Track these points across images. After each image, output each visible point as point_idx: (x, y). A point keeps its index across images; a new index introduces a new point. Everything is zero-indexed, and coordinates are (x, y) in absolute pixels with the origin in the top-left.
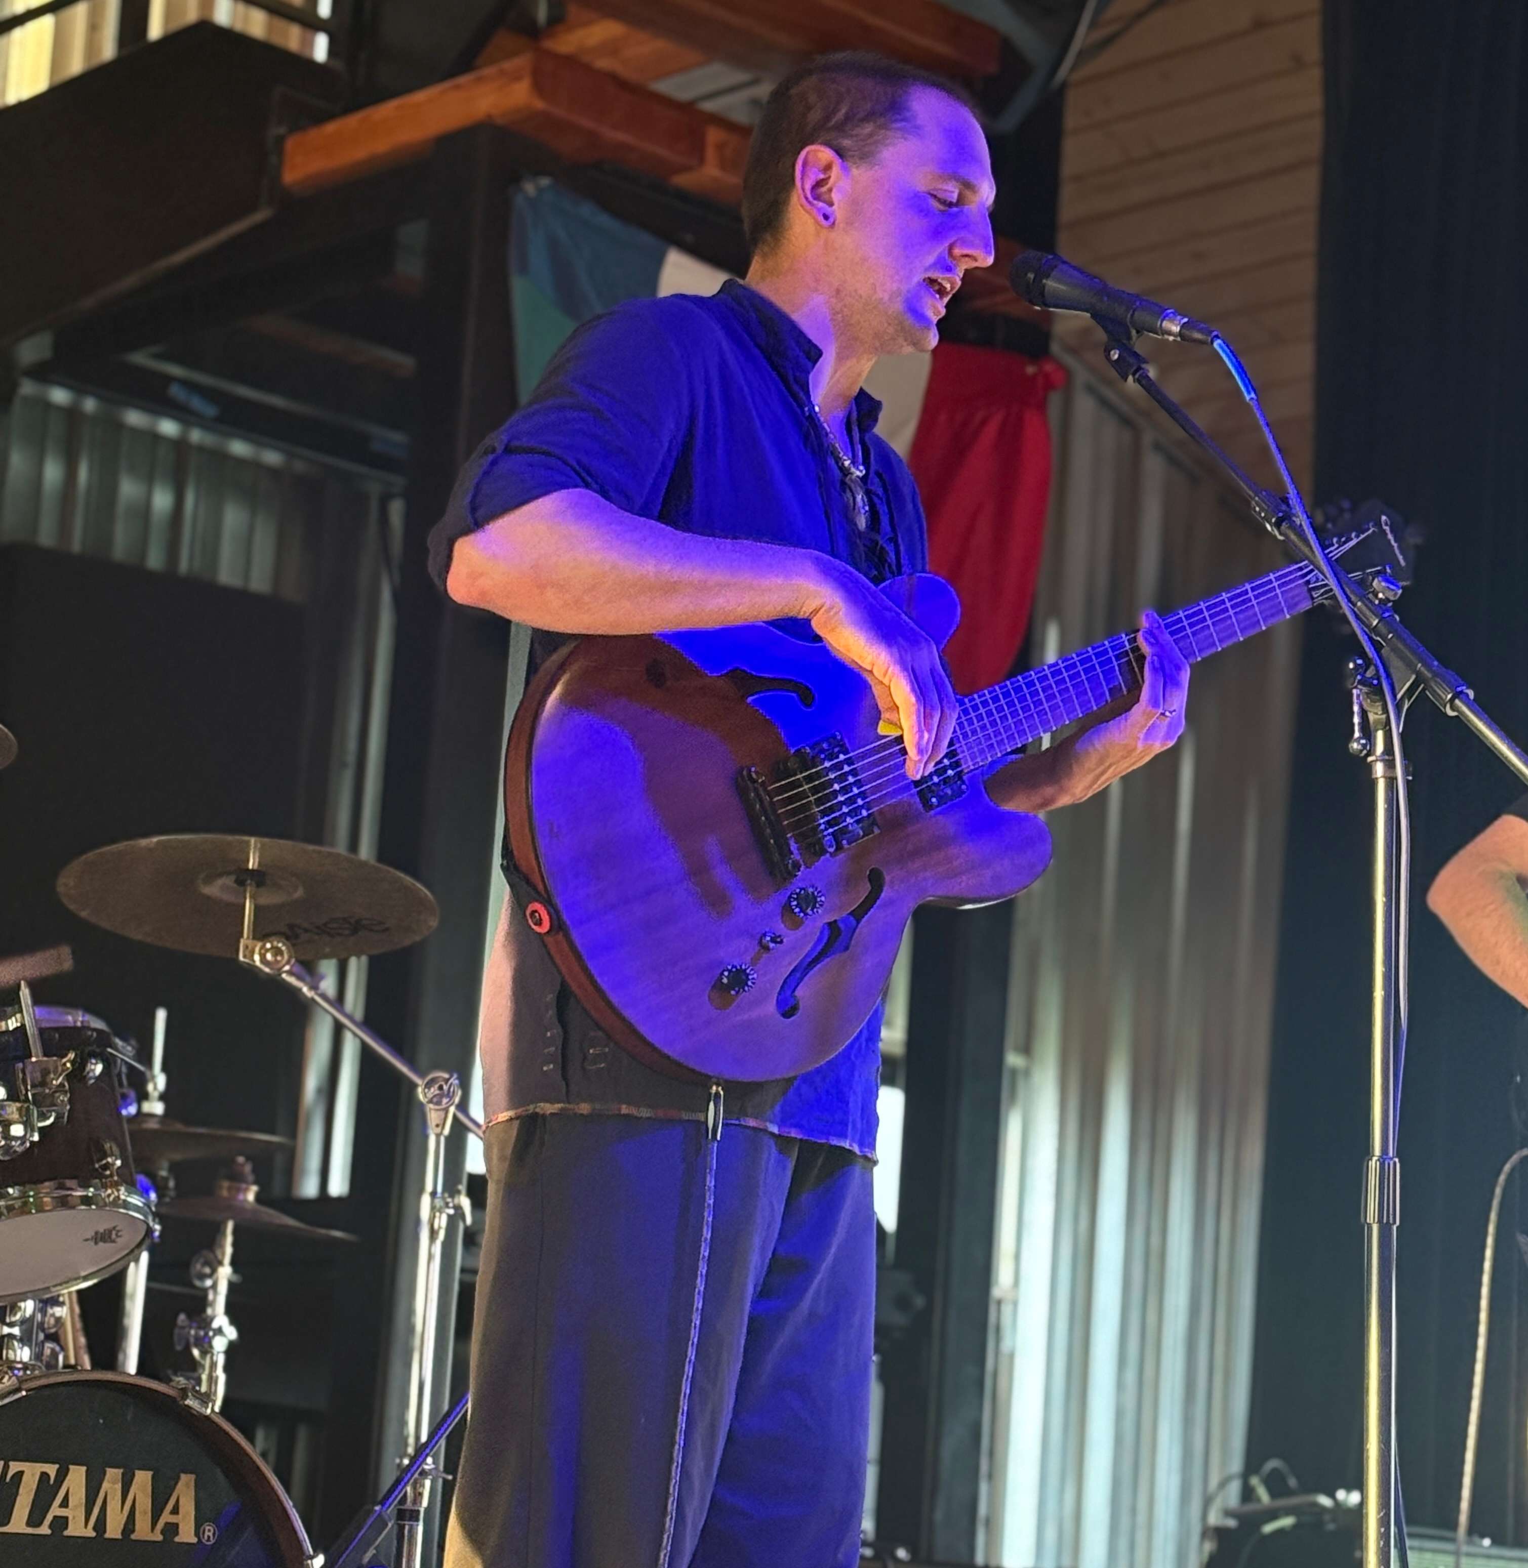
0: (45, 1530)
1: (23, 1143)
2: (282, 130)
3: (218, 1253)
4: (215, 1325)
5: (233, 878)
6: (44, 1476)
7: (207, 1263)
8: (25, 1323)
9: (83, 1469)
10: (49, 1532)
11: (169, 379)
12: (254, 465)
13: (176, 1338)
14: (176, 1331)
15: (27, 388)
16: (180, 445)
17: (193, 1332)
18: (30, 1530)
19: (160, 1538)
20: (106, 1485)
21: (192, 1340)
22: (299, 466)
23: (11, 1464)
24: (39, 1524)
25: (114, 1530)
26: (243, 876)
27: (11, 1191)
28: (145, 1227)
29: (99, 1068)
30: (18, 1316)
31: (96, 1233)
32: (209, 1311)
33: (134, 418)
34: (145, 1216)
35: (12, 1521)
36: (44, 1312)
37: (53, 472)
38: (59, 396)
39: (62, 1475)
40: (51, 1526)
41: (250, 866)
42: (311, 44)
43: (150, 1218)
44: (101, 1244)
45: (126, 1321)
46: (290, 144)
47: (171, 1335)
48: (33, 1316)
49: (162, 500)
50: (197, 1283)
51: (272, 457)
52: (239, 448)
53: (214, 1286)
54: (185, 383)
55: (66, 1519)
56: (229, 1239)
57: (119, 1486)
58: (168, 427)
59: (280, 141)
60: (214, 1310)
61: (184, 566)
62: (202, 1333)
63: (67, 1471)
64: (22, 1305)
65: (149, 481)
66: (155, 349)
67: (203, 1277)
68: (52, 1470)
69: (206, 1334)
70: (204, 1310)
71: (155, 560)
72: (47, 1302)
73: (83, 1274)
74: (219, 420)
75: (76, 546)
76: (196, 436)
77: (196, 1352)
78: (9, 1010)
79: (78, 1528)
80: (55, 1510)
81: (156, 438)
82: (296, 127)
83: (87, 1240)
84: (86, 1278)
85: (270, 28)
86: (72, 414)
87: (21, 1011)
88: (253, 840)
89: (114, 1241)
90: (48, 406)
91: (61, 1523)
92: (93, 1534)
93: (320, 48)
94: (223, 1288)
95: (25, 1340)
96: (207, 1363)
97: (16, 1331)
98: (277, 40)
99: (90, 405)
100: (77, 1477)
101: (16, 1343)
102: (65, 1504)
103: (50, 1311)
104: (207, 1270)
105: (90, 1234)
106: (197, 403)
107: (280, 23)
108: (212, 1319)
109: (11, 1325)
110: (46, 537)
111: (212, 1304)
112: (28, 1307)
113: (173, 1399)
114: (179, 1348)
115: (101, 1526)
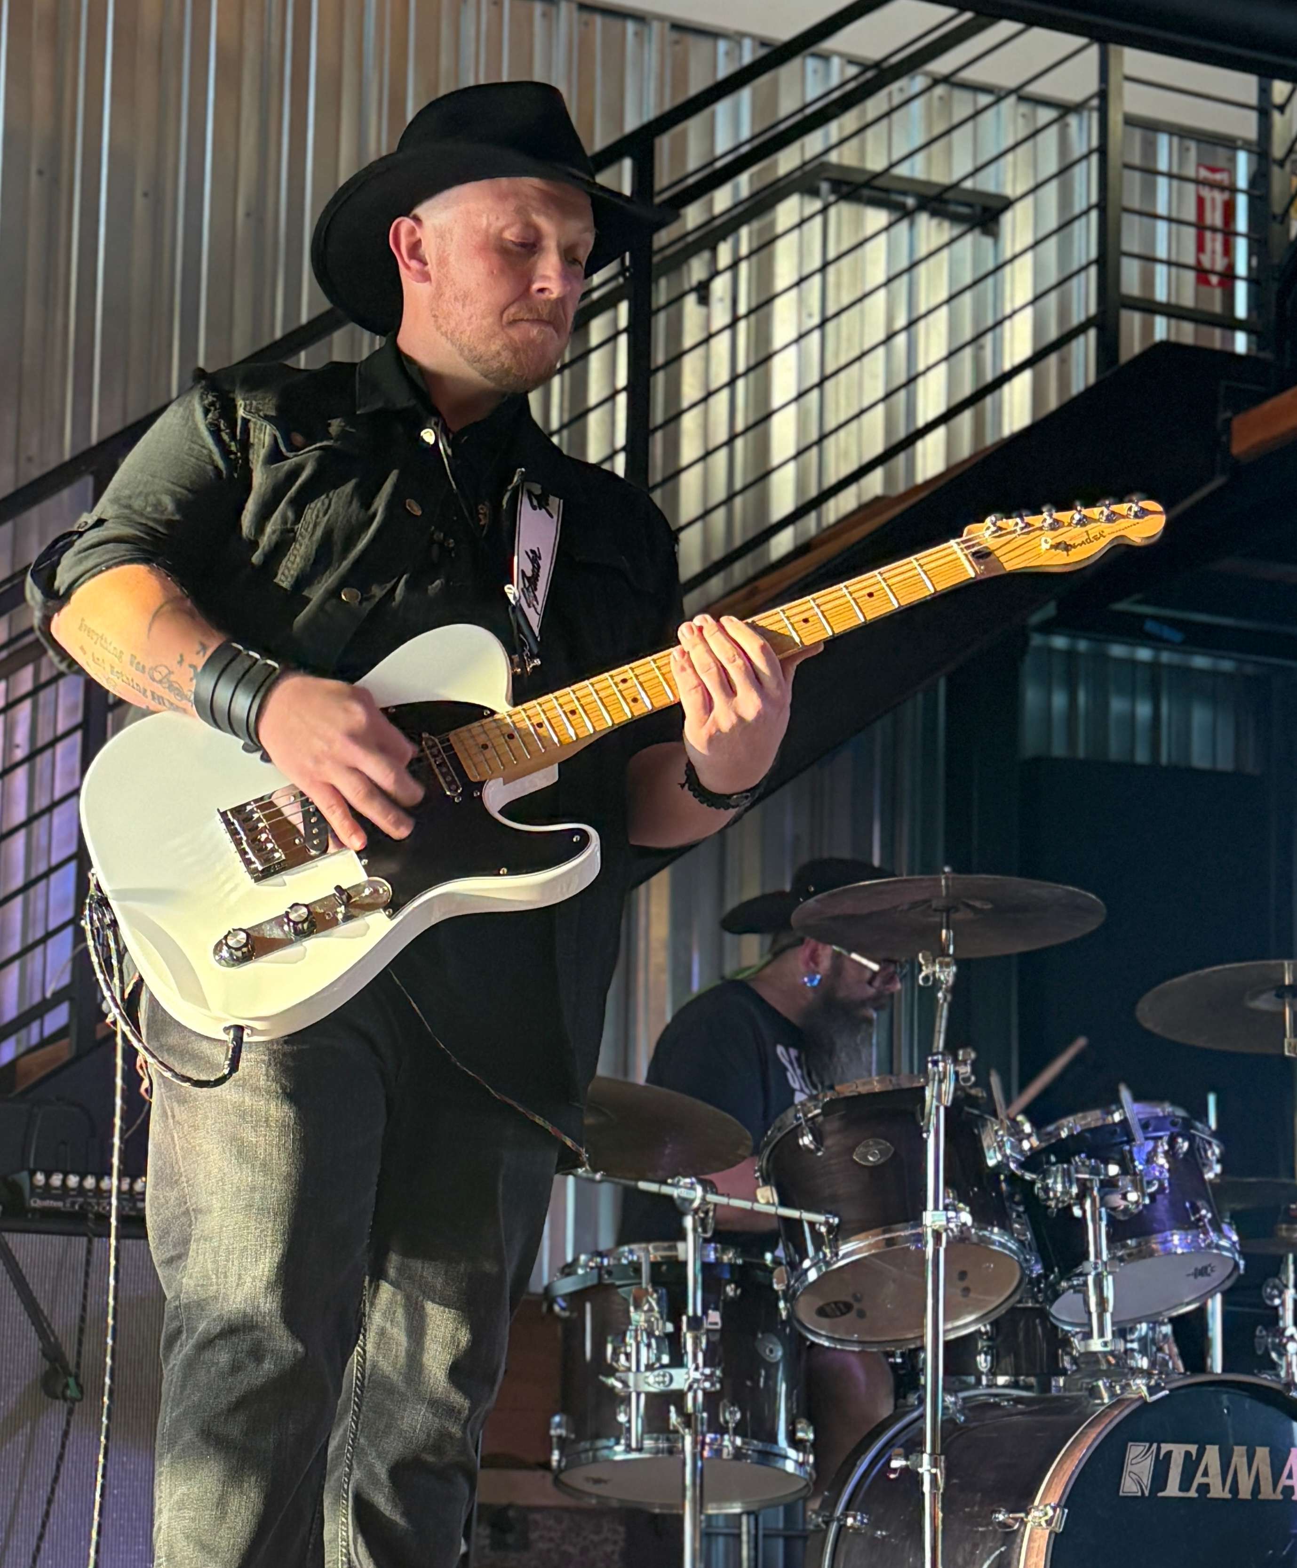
0: (1193, 1494)
1: (1137, 1206)
2: (1228, 414)
3: (1283, 1278)
4: (1288, 1333)
5: (1274, 993)
6: (1188, 1454)
7: (1274, 1287)
8: (1142, 1340)
9: (1216, 1447)
10: (1196, 1495)
11: (1142, 617)
12: (1214, 674)
13: (1257, 1345)
14: (1256, 1340)
15: (1037, 640)
16: (1154, 666)
17: (1270, 1340)
18: (1181, 1494)
19: (1281, 1497)
20: (1235, 1459)
21: (1270, 1346)
22: (1249, 669)
23: (1163, 1445)
24: (1188, 1490)
25: (1245, 1493)
26: (1282, 991)
27: (1129, 1242)
28: (1232, 1263)
29: (1186, 1145)
30: (1136, 1335)
31: (1196, 1269)
32: (1281, 1324)
33: (1118, 650)
34: (1233, 1253)
35: (1168, 1487)
36: (1153, 1329)
37: (1059, 700)
38: (1060, 642)
39: (1201, 1453)
40: (1197, 1491)
41: (1287, 982)
42: (1232, 341)
43: (1237, 1256)
44: (1200, 1278)
45: (1210, 1334)
46: (1236, 424)
47: (1253, 1342)
48: (1147, 1334)
49: (1144, 710)
50: (1268, 1302)
51: (1227, 665)
52: (1200, 662)
53: (1283, 1304)
54: (1155, 618)
55: (1208, 1485)
56: (1291, 1268)
57: (1245, 1459)
58: (1144, 654)
59: (1228, 421)
60: (1285, 1322)
61: (1164, 760)
62: (1277, 1340)
63: (1205, 1449)
64: (1138, 1326)
65: (1133, 696)
66: (1138, 596)
67: (1272, 1298)
68: (1193, 1449)
69: (1281, 1341)
70: (1277, 1323)
71: (1142, 756)
72: (1155, 1323)
73: (1187, 1300)
74: (1183, 643)
75: (1081, 753)
76: (1166, 657)
77: (1274, 1355)
78: (1114, 1107)
79: (1218, 1491)
80: (1199, 1479)
81: (1134, 663)
82: (1238, 409)
83: (1188, 1275)
84: (1188, 1304)
85: (1196, 334)
86: (1070, 654)
87: (1122, 1107)
88: (1286, 963)
89: (1209, 1275)
90: (1051, 651)
91: (1204, 1488)
92: (1229, 1496)
93: (1241, 343)
94: (1290, 1305)
95: (1143, 1351)
96: (1284, 1363)
97: (1135, 1346)
98: (1204, 343)
99: (1082, 645)
100: (1212, 1454)
101: (1136, 1354)
102: (1205, 1474)
103: (1157, 1329)
104: (1276, 1292)
105: (1192, 1271)
106: (1167, 633)
107: (1205, 329)
108: (1284, 1329)
109: (1132, 1341)
110: (1059, 750)
111: (1283, 1318)
112: (1144, 1327)
113: (1278, 1392)
114: (1260, 1352)
115: (1234, 1489)
